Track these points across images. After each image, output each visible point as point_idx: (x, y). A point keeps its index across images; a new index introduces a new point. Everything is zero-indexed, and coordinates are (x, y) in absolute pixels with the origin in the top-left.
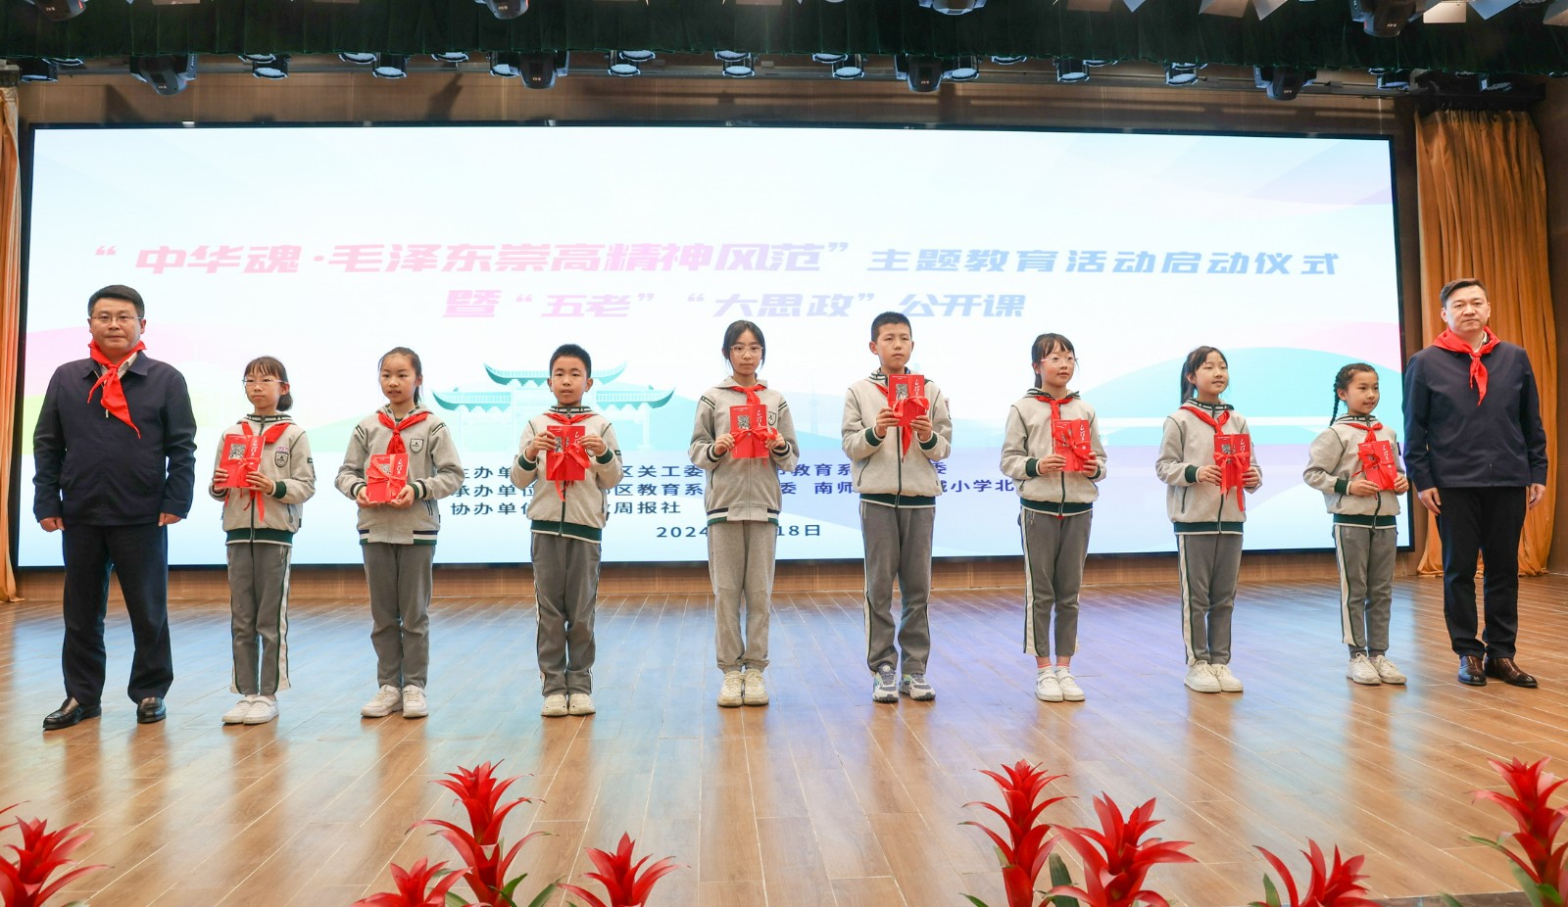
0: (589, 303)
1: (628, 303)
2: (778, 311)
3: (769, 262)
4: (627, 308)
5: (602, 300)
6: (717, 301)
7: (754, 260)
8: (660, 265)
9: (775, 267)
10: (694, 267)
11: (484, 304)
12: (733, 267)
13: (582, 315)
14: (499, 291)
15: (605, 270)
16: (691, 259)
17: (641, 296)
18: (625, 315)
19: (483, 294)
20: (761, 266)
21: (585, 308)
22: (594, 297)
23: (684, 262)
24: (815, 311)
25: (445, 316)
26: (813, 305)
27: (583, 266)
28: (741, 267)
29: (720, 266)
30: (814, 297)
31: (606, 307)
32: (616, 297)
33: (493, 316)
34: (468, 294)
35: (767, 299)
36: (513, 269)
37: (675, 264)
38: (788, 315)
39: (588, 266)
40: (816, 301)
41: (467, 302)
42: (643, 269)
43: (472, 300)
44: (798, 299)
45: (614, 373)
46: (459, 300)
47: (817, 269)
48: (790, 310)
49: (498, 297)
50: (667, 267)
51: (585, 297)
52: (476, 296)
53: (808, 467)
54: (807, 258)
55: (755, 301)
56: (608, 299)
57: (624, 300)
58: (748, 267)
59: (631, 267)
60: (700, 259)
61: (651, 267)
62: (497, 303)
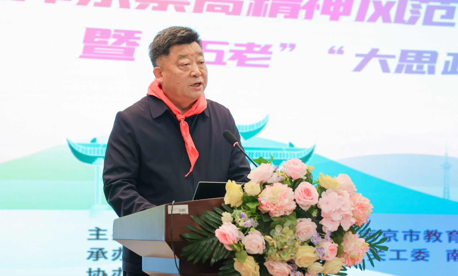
0: (231, 51)
1: (270, 53)
2: (414, 68)
3: (407, 16)
4: (269, 59)
5: (244, 49)
6: (358, 55)
7: (393, 12)
8: (302, 13)
9: (413, 21)
10: (335, 17)
11: (124, 45)
12: (373, 19)
13: (224, 64)
14: (140, 32)
15: (248, 14)
16: (332, 9)
17: (283, 46)
18: (267, 66)
19: (123, 34)
20: (399, 19)
21: (227, 56)
22: (237, 45)
23: (325, 11)
24: (449, 69)
25: (81, 57)
26: (447, 63)
27: (225, 10)
28: (380, 19)
29: (360, 17)
30: (449, 54)
31: (249, 55)
32: (259, 46)
33: (133, 60)
34: (106, 33)
35: (404, 54)
36: (154, 8)
37: (317, 13)
38: (423, 73)
39: (231, 10)
40: (451, 59)
41: (106, 43)
42: (286, 17)
43: (111, 41)
44: (434, 56)
45: (256, 128)
46: (96, 40)
47: (452, 25)
48: (426, 67)
49: (139, 38)
50: (309, 16)
51: (226, 43)
52: (114, 36)
53: (440, 234)
54: (444, 12)
55: (393, 57)
56: (250, 47)
57: (266, 49)
58: (387, 19)
59: (273, 14)
60: (342, 9)
61: (293, 15)
62: (137, 45)
